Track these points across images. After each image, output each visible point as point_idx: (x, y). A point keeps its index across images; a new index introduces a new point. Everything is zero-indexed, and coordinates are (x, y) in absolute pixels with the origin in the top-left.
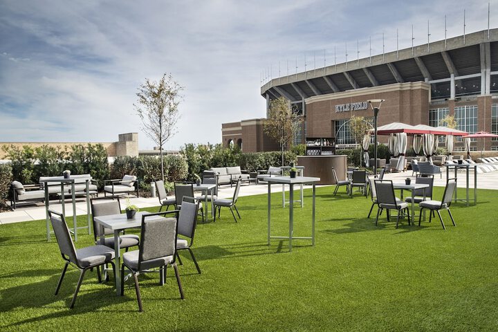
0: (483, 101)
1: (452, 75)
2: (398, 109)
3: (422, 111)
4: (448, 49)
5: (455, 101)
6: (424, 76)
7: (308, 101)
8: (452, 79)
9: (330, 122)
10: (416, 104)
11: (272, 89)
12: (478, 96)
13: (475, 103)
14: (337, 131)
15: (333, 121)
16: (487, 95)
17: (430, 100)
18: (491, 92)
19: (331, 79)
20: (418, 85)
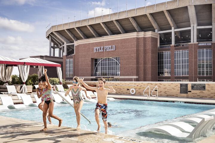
0: (192, 47)
1: (173, 28)
2: (135, 51)
3: (152, 54)
4: (168, 9)
5: (175, 46)
6: (155, 28)
7: (76, 43)
8: (173, 31)
9: (90, 60)
10: (148, 48)
11: (52, 33)
12: (189, 43)
13: (187, 48)
14: (95, 66)
15: (92, 59)
16: (195, 43)
17: (159, 45)
18: (197, 41)
19: (93, 28)
20: (149, 34)
